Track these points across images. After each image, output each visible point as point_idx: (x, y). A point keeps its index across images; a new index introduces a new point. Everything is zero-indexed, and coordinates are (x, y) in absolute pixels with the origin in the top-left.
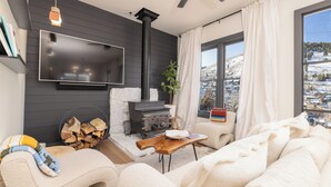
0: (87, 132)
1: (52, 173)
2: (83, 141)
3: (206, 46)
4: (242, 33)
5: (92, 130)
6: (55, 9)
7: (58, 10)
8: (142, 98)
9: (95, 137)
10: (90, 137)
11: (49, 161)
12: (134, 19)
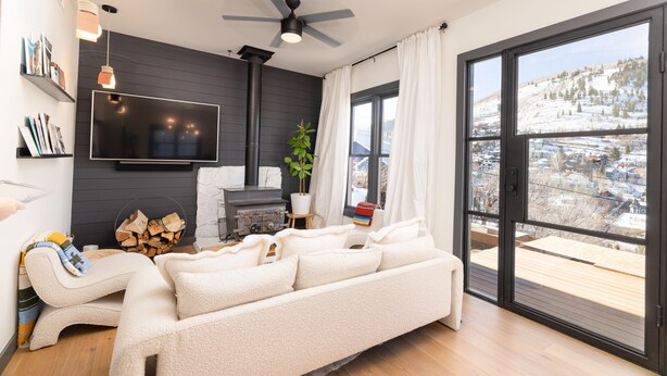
0: (153, 233)
1: (77, 272)
2: (147, 246)
3: (357, 98)
4: (397, 84)
5: (160, 230)
6: (108, 69)
7: (110, 70)
8: (246, 183)
9: (165, 241)
10: (158, 239)
11: (75, 260)
12: (238, 57)
